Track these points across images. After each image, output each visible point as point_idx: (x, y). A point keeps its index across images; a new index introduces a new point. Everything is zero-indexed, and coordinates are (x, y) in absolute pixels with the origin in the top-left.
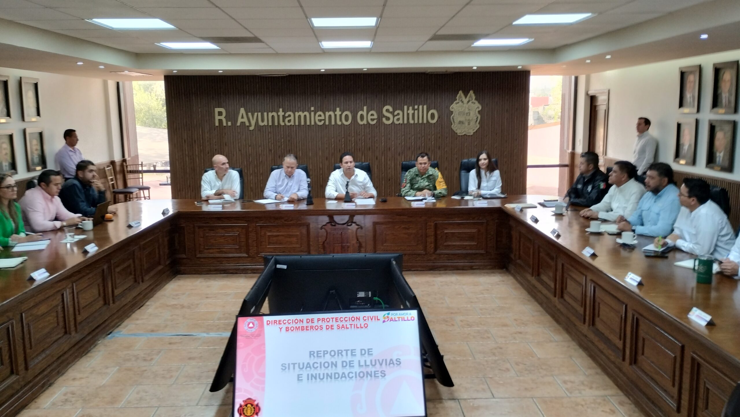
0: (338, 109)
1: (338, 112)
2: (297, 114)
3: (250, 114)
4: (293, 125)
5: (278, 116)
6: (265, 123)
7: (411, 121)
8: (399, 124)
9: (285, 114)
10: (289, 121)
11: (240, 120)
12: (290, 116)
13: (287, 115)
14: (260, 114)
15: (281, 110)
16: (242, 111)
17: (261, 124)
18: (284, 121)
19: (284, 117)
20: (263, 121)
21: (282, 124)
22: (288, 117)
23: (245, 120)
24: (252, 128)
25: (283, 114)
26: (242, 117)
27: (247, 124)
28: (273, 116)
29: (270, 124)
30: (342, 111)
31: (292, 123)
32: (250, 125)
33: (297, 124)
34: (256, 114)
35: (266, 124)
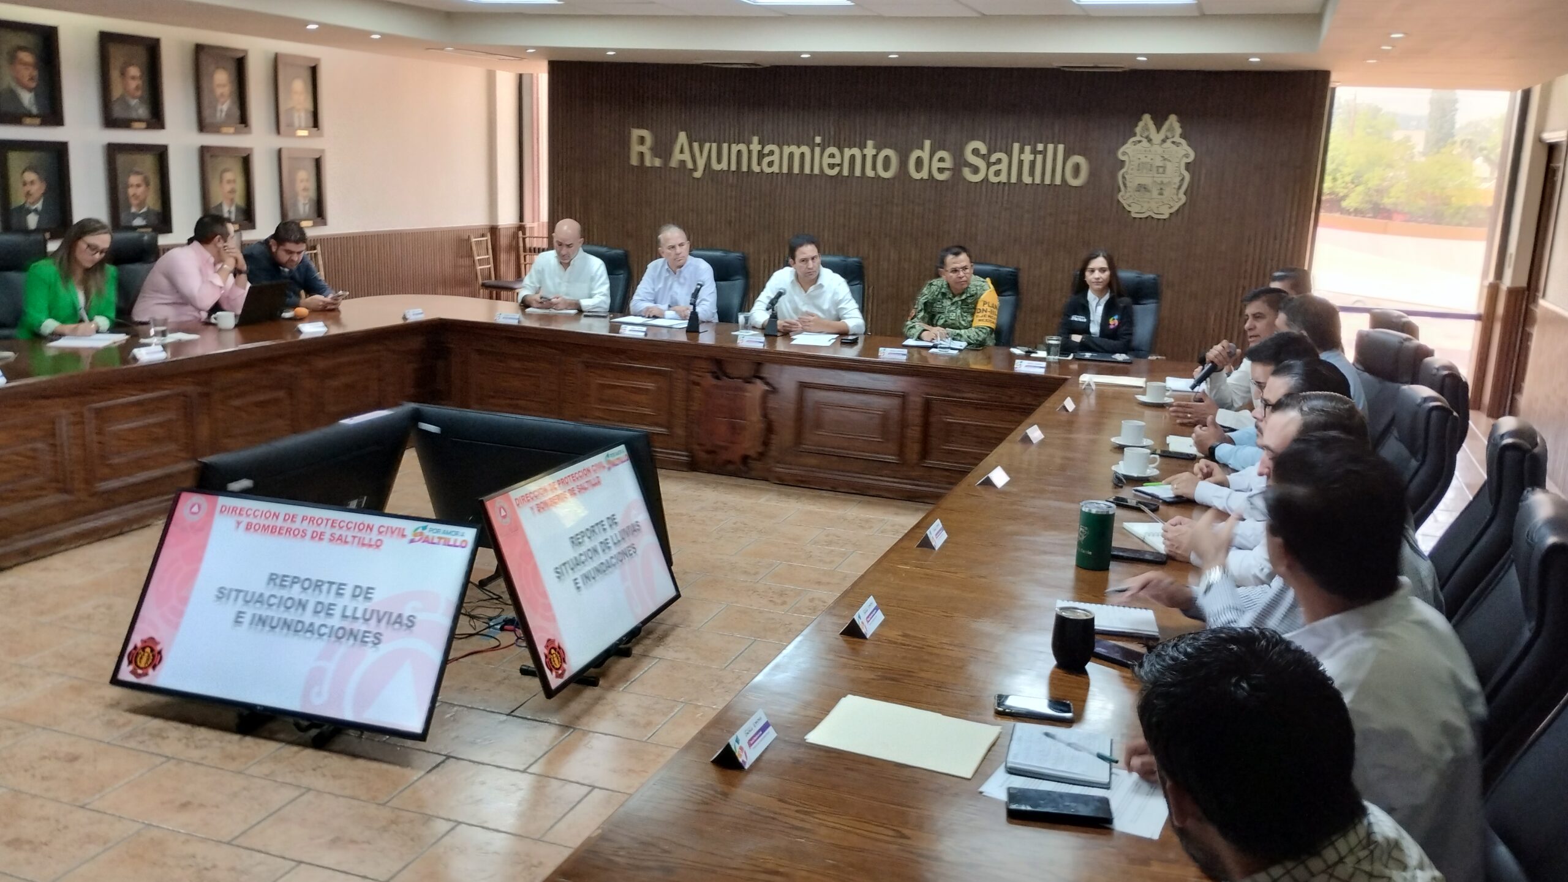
0: (870, 143)
1: (870, 151)
2: (787, 150)
3: (696, 145)
4: (777, 173)
5: (750, 152)
6: (724, 166)
7: (1027, 179)
8: (999, 183)
9: (763, 148)
10: (771, 164)
11: (677, 157)
12: (772, 153)
13: (766, 151)
14: (714, 145)
15: (755, 139)
16: (682, 137)
17: (716, 167)
18: (759, 164)
19: (761, 156)
20: (719, 161)
21: (756, 169)
22: (768, 155)
23: (686, 157)
24: (698, 174)
25: (759, 147)
26: (682, 152)
27: (690, 165)
28: (739, 151)
29: (733, 168)
30: (879, 148)
31: (775, 169)
32: (695, 169)
33: (785, 170)
34: (707, 145)
35: (726, 168)
